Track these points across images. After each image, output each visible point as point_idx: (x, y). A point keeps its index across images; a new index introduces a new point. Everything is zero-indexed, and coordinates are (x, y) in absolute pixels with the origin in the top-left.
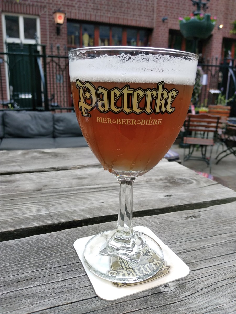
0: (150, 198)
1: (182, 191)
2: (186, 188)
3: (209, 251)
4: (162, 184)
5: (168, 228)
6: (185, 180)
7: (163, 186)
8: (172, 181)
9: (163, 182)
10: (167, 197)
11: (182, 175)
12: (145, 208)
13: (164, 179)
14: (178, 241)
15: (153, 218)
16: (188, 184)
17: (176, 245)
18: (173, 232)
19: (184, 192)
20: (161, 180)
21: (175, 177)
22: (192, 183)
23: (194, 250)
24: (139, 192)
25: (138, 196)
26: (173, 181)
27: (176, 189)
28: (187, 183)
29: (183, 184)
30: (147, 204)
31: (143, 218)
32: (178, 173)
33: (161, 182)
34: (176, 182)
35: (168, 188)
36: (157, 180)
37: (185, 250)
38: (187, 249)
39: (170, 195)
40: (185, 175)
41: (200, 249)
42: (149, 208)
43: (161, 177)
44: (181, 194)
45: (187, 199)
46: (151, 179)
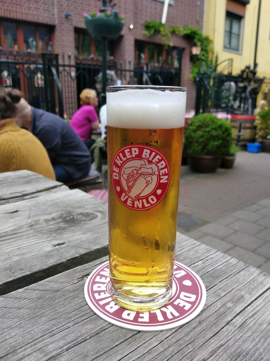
0: (30, 255)
1: (81, 232)
2: (87, 226)
3: (109, 336)
4: (53, 227)
5: (49, 305)
6: (87, 215)
7: (53, 230)
8: (68, 219)
9: (55, 222)
10: (57, 247)
11: (84, 207)
12: (18, 275)
13: (58, 218)
14: (62, 328)
15: (28, 291)
16: (90, 220)
17: (57, 337)
18: (57, 310)
19: (84, 233)
20: (53, 219)
21: (74, 212)
22: (96, 217)
23: (84, 339)
24: (15, 246)
25: (10, 255)
26: (70, 219)
27: (72, 231)
28: (88, 219)
29: (83, 221)
30: (22, 266)
31: (11, 294)
32: (80, 205)
33: (52, 223)
34: (74, 219)
35: (62, 232)
36: (47, 221)
37: (70, 345)
38: (74, 341)
39: (62, 243)
40: (88, 206)
41: (95, 335)
42: (24, 273)
43: (53, 215)
44: (78, 237)
45: (86, 245)
46: (38, 221)
